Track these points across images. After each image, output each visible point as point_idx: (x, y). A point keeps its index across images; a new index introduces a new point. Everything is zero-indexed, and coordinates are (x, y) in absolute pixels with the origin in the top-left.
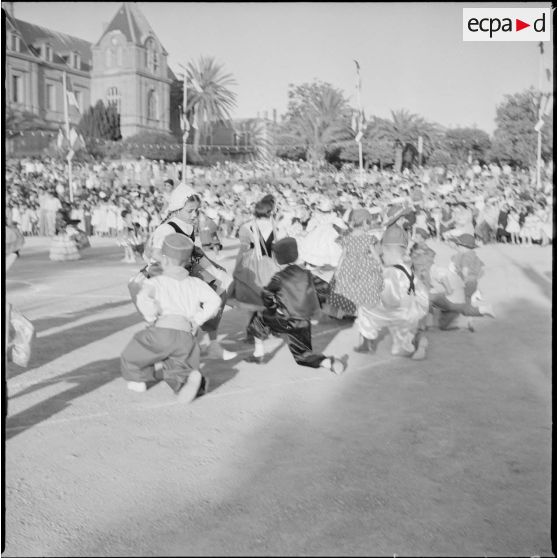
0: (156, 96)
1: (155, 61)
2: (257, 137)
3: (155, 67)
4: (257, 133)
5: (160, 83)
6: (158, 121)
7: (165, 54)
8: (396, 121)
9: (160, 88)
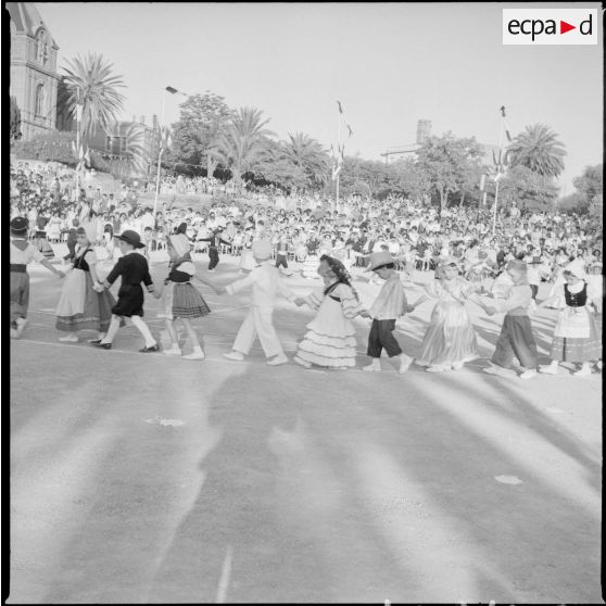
0: (45, 92)
1: (45, 54)
2: (133, 143)
3: (45, 60)
4: (133, 139)
5: (49, 78)
6: (45, 118)
7: (55, 48)
8: (294, 142)
9: (49, 83)
